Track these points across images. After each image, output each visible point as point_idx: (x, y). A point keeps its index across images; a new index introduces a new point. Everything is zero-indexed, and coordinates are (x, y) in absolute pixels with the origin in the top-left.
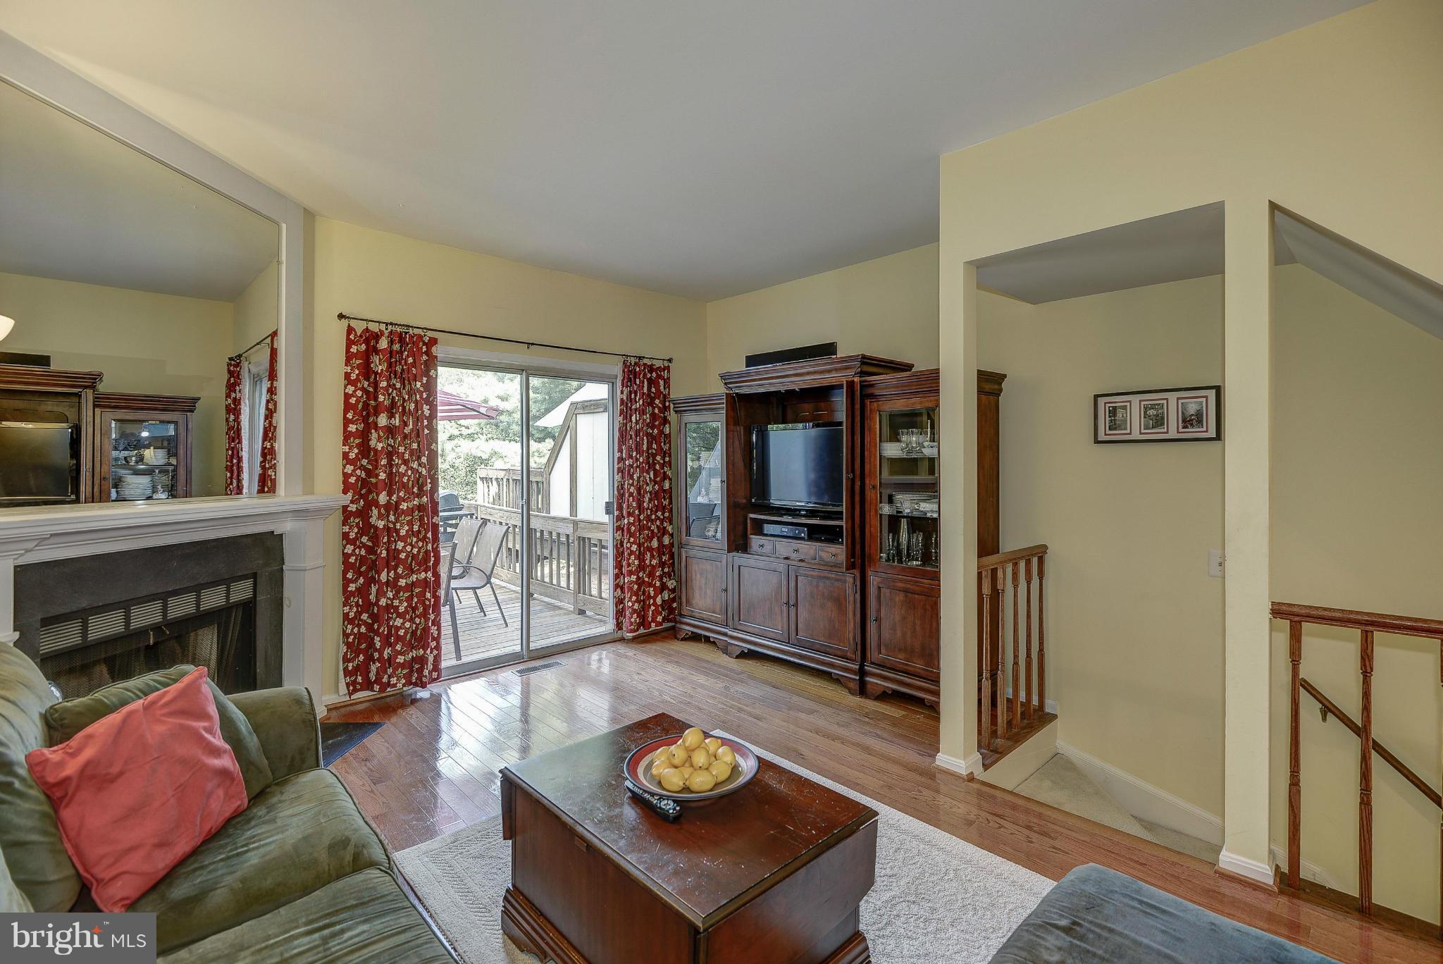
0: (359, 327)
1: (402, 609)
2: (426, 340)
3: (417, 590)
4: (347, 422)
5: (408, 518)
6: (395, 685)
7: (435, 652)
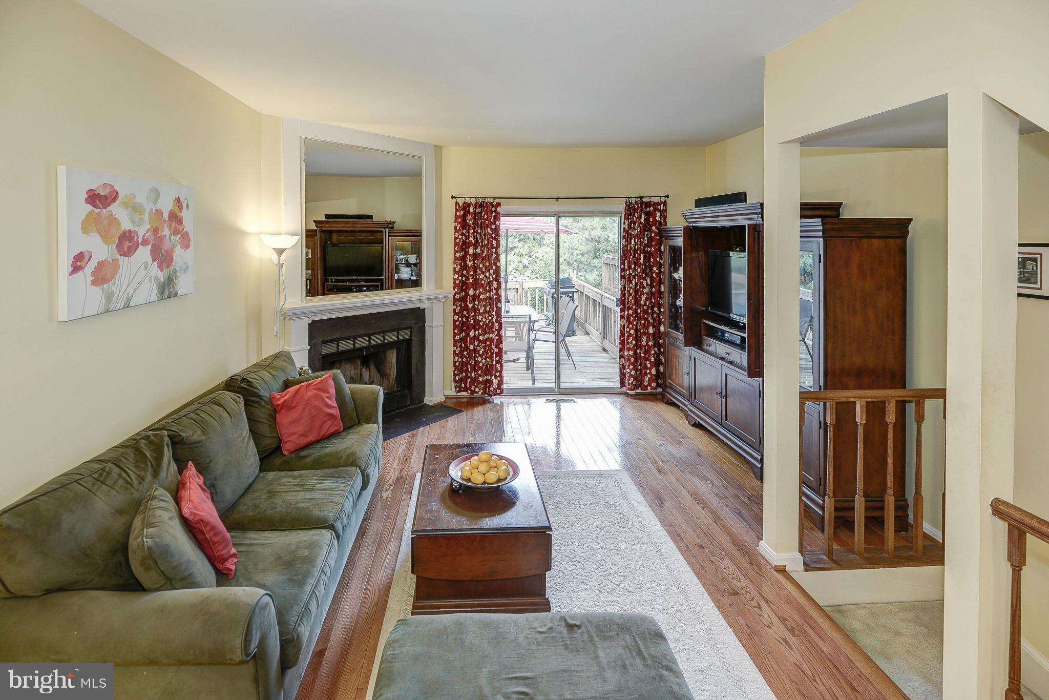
0: (461, 201)
1: (481, 352)
2: (495, 204)
3: (488, 343)
4: (455, 252)
5: (484, 303)
6: (478, 393)
7: (499, 379)
